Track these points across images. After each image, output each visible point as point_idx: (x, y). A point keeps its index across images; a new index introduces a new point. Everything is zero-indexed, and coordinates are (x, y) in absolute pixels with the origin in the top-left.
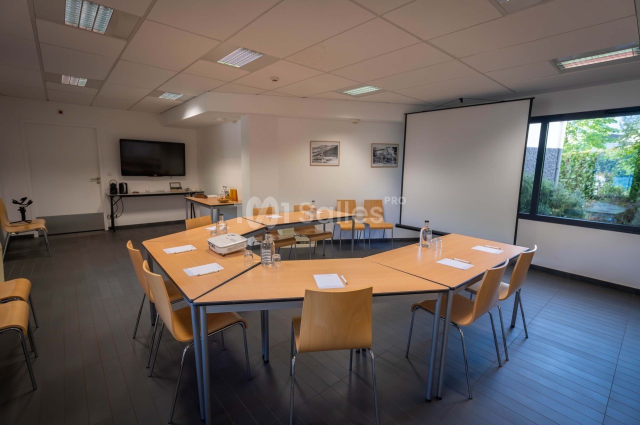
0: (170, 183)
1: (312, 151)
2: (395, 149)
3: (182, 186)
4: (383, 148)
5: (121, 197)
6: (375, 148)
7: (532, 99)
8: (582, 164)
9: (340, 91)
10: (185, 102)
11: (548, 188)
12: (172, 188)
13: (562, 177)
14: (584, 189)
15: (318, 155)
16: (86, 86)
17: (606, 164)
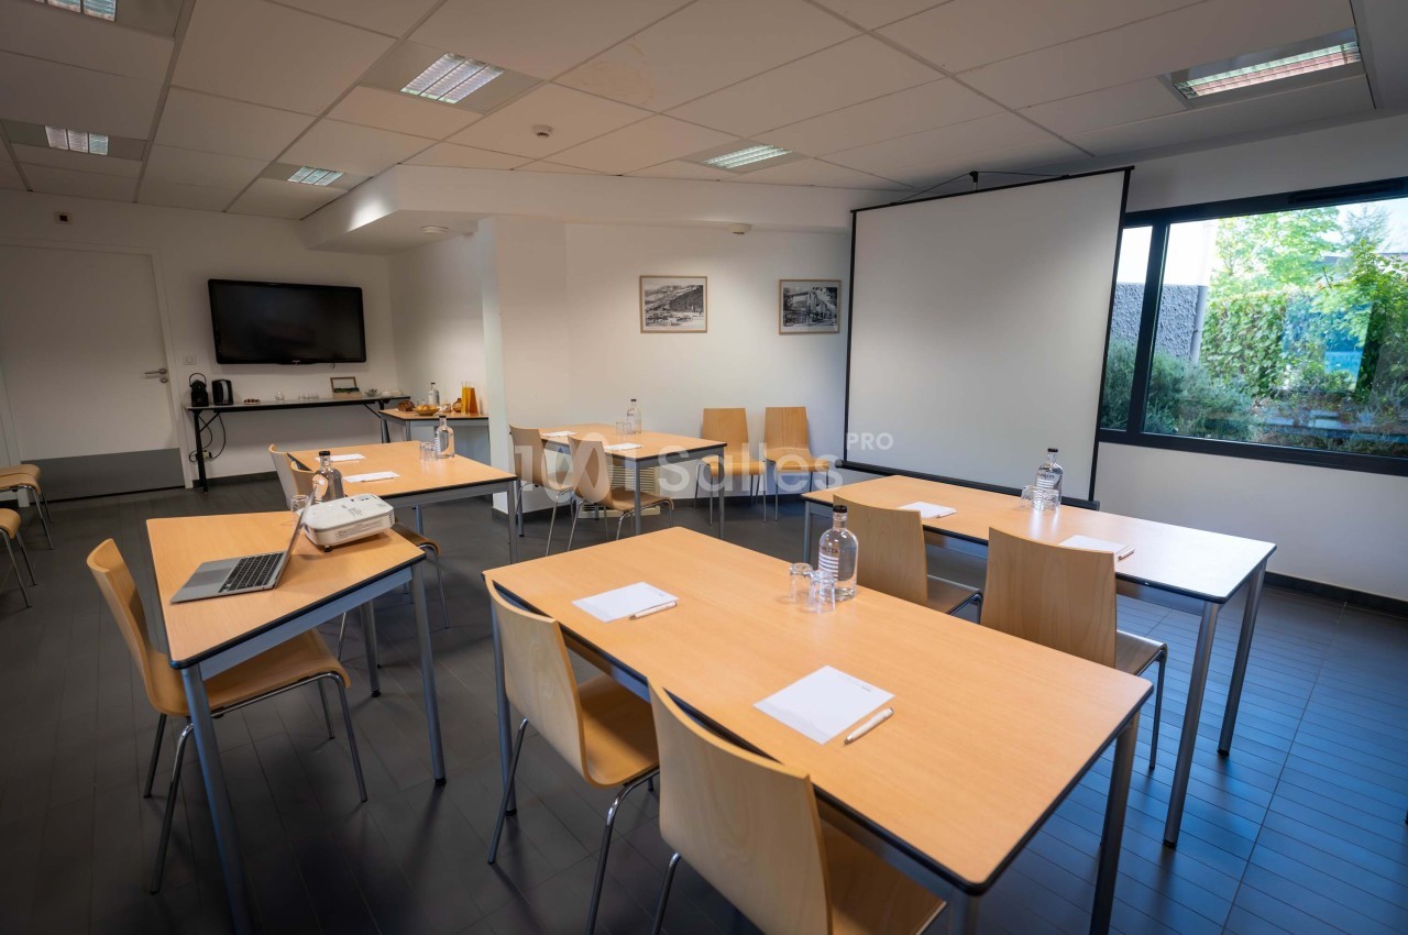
0: (332, 379)
1: (644, 299)
2: (833, 291)
3: (358, 386)
4: (804, 290)
5: (218, 411)
6: (786, 290)
7: (1128, 171)
8: (1253, 321)
9: (698, 159)
10: (352, 190)
11: (1171, 374)
12: (336, 390)
13: (1213, 351)
14: (1257, 376)
15: (659, 307)
16: (109, 154)
17: (1305, 320)
